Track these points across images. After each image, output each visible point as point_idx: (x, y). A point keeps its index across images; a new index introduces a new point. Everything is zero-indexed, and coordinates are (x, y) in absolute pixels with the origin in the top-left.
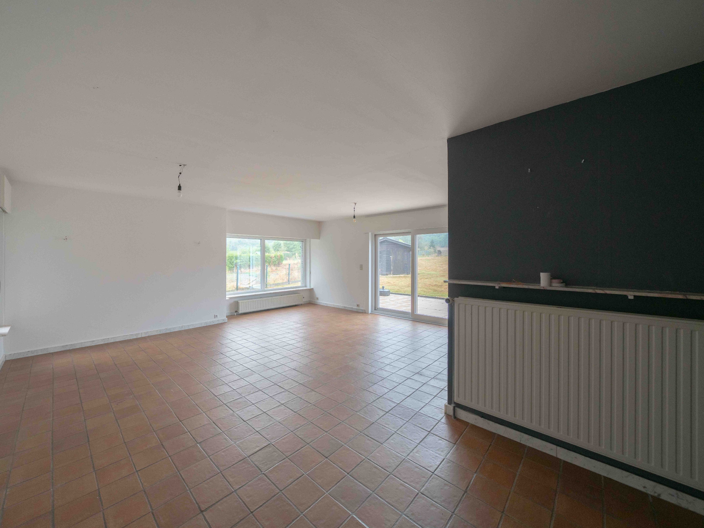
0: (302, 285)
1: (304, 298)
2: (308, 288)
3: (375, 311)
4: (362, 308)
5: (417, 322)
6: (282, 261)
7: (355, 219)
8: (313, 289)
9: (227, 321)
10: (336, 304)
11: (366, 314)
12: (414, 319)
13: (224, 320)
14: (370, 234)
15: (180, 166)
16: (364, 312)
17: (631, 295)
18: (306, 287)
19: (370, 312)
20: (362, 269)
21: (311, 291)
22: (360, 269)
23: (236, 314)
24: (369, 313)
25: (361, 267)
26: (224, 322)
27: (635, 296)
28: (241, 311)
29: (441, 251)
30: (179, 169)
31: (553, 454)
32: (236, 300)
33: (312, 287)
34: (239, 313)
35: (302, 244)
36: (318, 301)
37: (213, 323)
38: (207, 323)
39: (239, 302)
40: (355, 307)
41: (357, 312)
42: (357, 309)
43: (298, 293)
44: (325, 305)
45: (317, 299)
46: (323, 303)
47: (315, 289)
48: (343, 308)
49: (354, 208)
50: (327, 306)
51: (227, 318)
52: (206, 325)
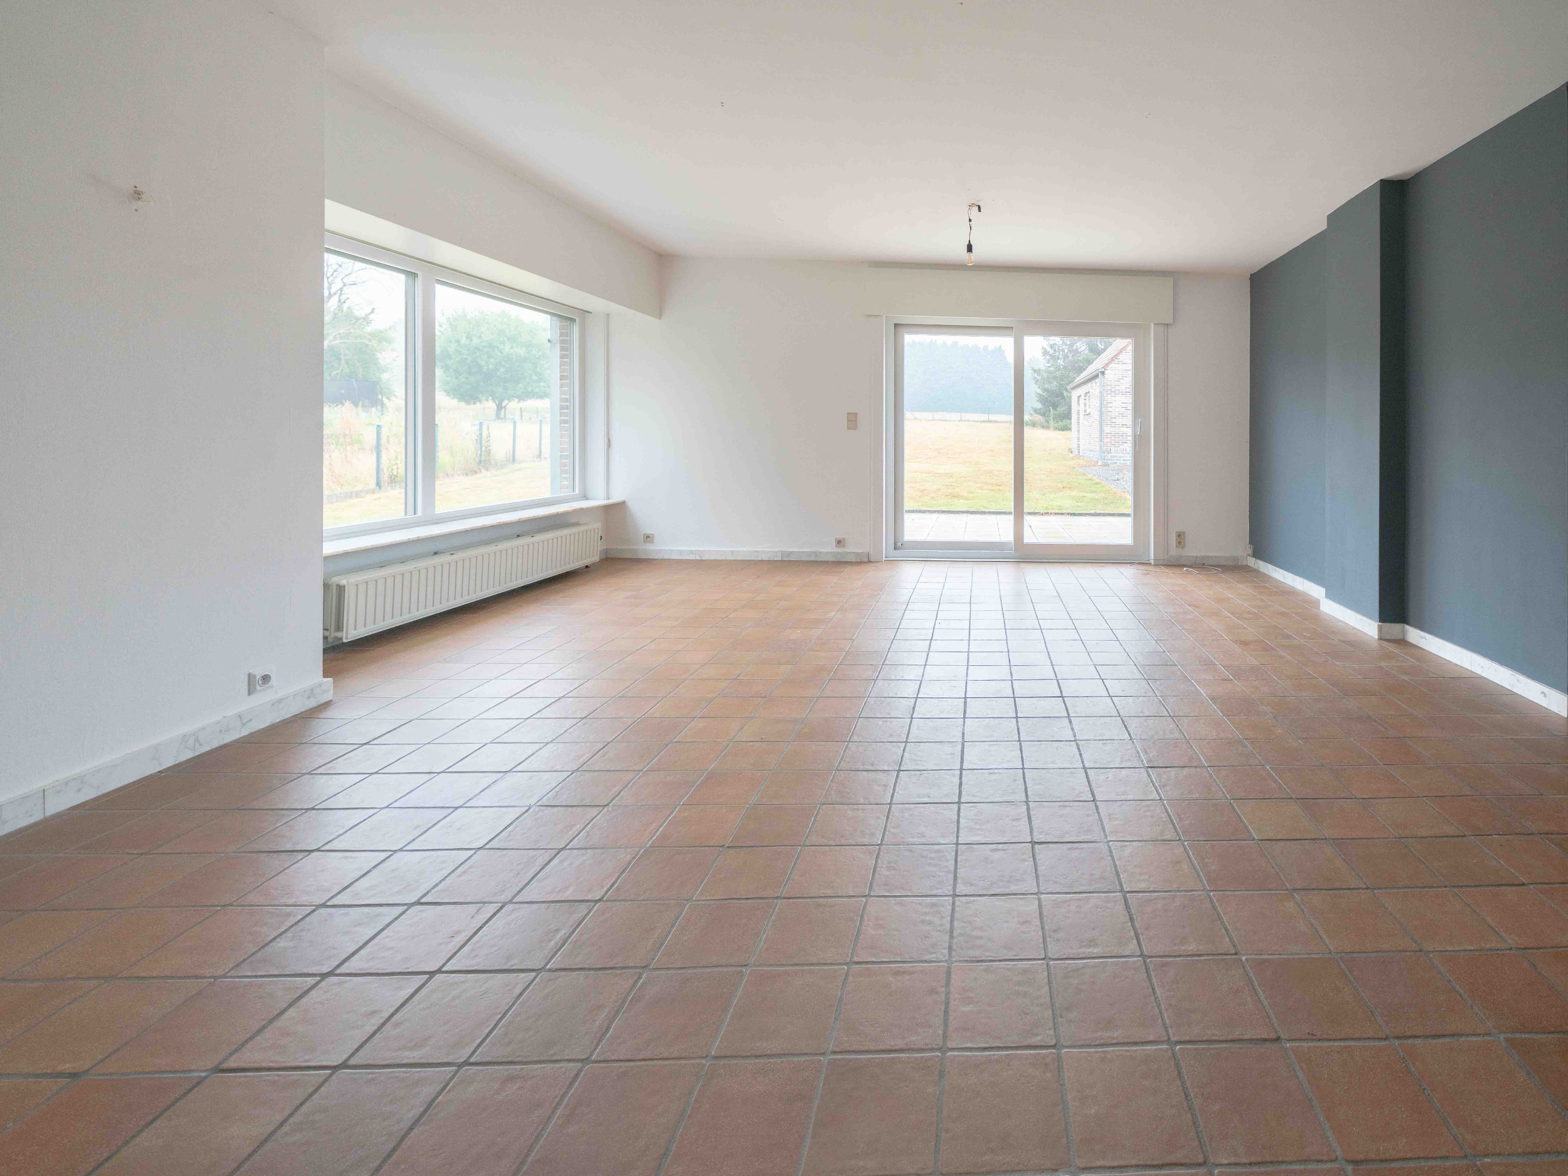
0: (565, 493)
1: (601, 538)
2: (598, 501)
3: (898, 551)
4: (854, 548)
8: (623, 504)
9: (329, 696)
11: (871, 565)
12: (1023, 558)
13: (311, 693)
16: (864, 561)
18: (585, 497)
19: (880, 556)
21: (615, 512)
22: (849, 428)
24: (881, 560)
25: (854, 421)
26: (312, 703)
28: (352, 632)
33: (615, 499)
34: (341, 639)
35: (562, 328)
36: (650, 547)
37: (243, 725)
38: (197, 740)
39: (343, 582)
40: (828, 549)
41: (838, 564)
42: (838, 553)
43: (577, 524)
44: (692, 557)
45: (648, 538)
46: (681, 552)
47: (633, 506)
48: (776, 559)
49: (970, 220)
50: (701, 561)
51: (330, 680)
52: (197, 754)
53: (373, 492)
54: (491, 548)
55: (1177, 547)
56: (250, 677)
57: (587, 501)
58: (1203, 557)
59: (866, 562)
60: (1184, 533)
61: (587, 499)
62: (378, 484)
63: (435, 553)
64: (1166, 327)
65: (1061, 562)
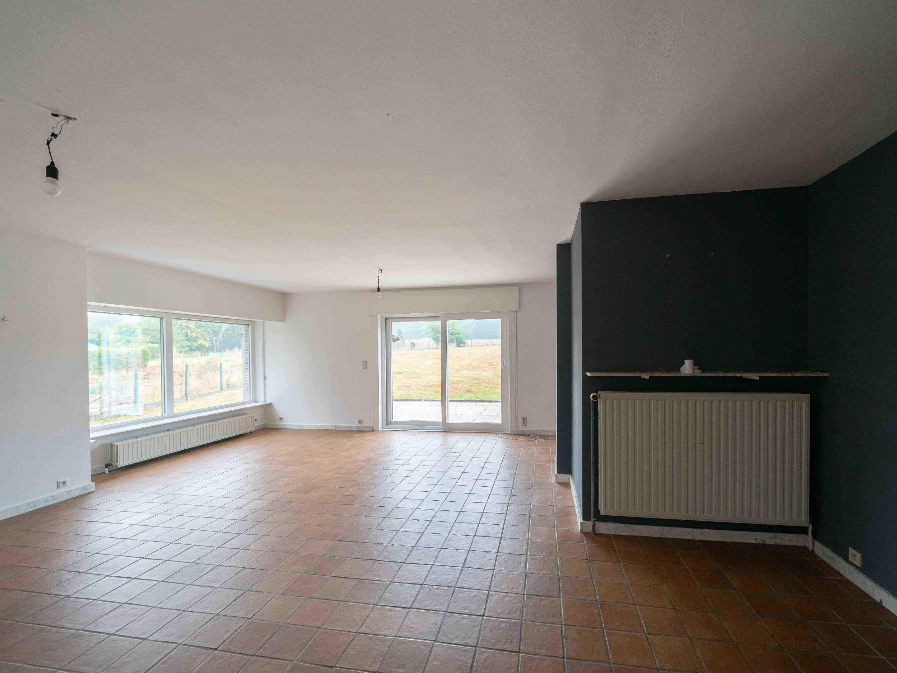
0: (248, 399)
1: (256, 420)
2: (261, 403)
3: (388, 426)
4: (367, 424)
5: (452, 433)
6: (147, 361)
7: (379, 292)
8: (271, 404)
9: (94, 489)
10: (320, 424)
11: (374, 433)
12: (445, 430)
13: (85, 488)
14: (379, 316)
15: (56, 115)
16: (372, 430)
17: (755, 376)
18: (256, 402)
19: (380, 428)
20: (366, 368)
21: (268, 408)
22: (363, 368)
23: (107, 470)
24: (380, 430)
25: (365, 365)
26: (86, 492)
27: (760, 377)
28: (121, 463)
29: (415, 344)
30: (52, 124)
31: (690, 537)
32: (108, 441)
33: (268, 401)
34: (117, 466)
35: (246, 328)
36: (282, 423)
37: (54, 499)
38: (34, 504)
39: (118, 444)
40: (355, 425)
41: (360, 431)
42: (359, 427)
43: (245, 414)
44: (298, 428)
45: (281, 419)
46: (294, 425)
47: (274, 404)
48: (333, 429)
49: (379, 277)
50: (302, 430)
51: (94, 483)
52: (34, 509)
53: (219, 392)
54: (192, 428)
55: (522, 425)
56: (58, 482)
57: (257, 403)
58: (536, 431)
59: (371, 431)
60: (526, 418)
61: (257, 402)
62: (221, 389)
63: (168, 430)
64: (516, 312)
65: (463, 432)
